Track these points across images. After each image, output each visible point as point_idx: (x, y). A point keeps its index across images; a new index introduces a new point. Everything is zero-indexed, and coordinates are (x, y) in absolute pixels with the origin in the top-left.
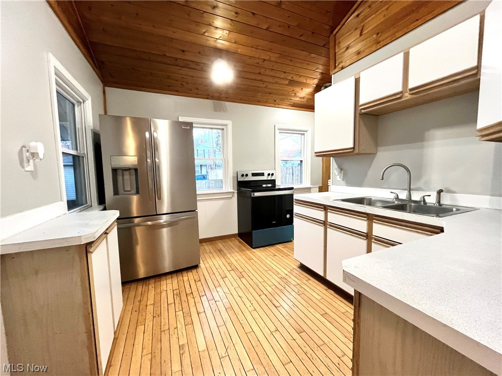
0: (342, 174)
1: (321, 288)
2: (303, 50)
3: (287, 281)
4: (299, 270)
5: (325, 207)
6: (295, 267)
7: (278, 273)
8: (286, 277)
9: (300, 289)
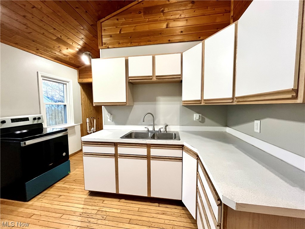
0: (112, 117)
1: (115, 202)
2: (75, 20)
3: (88, 214)
4: (91, 197)
5: (115, 144)
6: (86, 197)
7: (75, 212)
8: (84, 211)
9: (102, 214)
